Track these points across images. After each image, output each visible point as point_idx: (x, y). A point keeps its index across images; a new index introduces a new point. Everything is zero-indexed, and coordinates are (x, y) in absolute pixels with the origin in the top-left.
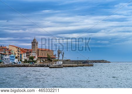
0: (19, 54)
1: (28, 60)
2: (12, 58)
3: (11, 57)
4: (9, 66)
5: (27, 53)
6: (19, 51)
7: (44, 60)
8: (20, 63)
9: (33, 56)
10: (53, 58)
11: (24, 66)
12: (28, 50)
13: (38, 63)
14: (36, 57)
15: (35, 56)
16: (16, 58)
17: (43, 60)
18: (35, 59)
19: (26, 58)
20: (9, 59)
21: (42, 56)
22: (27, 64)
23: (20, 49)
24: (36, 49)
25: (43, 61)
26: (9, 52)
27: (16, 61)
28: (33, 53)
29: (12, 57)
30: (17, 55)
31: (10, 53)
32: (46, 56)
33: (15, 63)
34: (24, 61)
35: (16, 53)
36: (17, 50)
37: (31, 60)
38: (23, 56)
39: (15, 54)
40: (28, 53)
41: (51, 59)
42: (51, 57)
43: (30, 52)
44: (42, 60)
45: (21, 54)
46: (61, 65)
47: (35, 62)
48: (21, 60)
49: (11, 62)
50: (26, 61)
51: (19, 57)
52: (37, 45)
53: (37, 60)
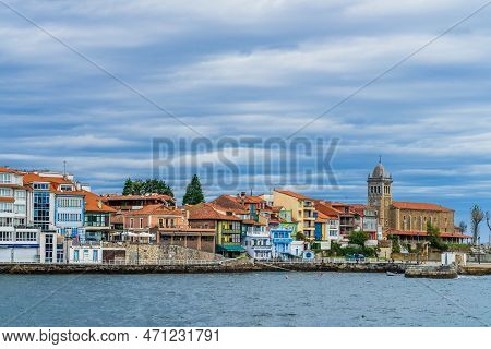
0: (312, 224)
1: (344, 246)
2: (281, 239)
3: (276, 233)
4: (265, 269)
5: (342, 218)
6: (309, 211)
7: (414, 247)
8: (308, 255)
9: (369, 229)
11: (324, 268)
12: (347, 208)
13: (385, 253)
14: (381, 235)
15: (374, 230)
16: (299, 237)
17: (409, 246)
18: (371, 243)
19: (338, 238)
20: (268, 243)
21: (406, 231)
22: (336, 260)
23: (313, 204)
24: (384, 205)
25: (410, 250)
26: (272, 216)
27: (296, 247)
28: (366, 220)
29: (282, 233)
30: (301, 228)
31: (274, 219)
32: (424, 232)
33: (292, 256)
34: (327, 251)
35: (298, 219)
36: (302, 209)
37: (357, 246)
38: (327, 229)
39: (294, 222)
40: (348, 218)
41: (442, 243)
42: (443, 233)
43: (357, 216)
44: (404, 245)
45: (319, 225)
46: (448, 268)
47: (370, 253)
48: (315, 247)
49: (276, 252)
50: (335, 249)
51: (312, 234)
52: (388, 190)
53: (382, 244)
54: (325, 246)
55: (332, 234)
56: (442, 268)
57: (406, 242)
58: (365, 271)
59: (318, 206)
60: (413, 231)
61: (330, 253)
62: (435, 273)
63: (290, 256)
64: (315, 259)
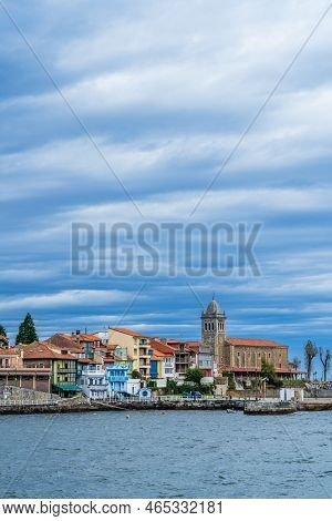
0: (148, 362)
1: (180, 383)
2: (117, 378)
3: (112, 371)
4: (102, 409)
5: (177, 356)
6: (145, 349)
7: (249, 384)
8: (145, 394)
9: (205, 366)
10: (284, 374)
11: (161, 407)
12: (182, 345)
13: (222, 390)
14: (216, 372)
15: (210, 367)
16: (135, 375)
17: (244, 383)
18: (207, 380)
19: (174, 375)
20: (104, 382)
21: (240, 368)
22: (173, 398)
23: (148, 341)
24: (219, 342)
25: (245, 386)
26: (108, 355)
27: (132, 386)
28: (201, 358)
29: (118, 371)
30: (136, 366)
31: (110, 357)
32: (259, 369)
33: (129, 395)
34: (162, 389)
35: (134, 357)
36: (137, 347)
37: (193, 384)
38: (162, 367)
39: (130, 360)
40: (183, 356)
41: (276, 379)
42: (278, 370)
43: (192, 353)
44: (239, 382)
45: (154, 363)
46: (288, 404)
47: (207, 390)
48: (152, 385)
49: (111, 391)
50: (172, 387)
51: (148, 372)
52: (222, 326)
53: (218, 381)
54: (161, 384)
55: (167, 372)
56: (281, 404)
57: (241, 379)
58: (203, 408)
59: (153, 343)
60: (247, 368)
61: (166, 391)
62: (274, 410)
63: (126, 394)
64: (152, 397)
